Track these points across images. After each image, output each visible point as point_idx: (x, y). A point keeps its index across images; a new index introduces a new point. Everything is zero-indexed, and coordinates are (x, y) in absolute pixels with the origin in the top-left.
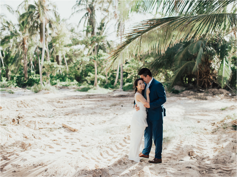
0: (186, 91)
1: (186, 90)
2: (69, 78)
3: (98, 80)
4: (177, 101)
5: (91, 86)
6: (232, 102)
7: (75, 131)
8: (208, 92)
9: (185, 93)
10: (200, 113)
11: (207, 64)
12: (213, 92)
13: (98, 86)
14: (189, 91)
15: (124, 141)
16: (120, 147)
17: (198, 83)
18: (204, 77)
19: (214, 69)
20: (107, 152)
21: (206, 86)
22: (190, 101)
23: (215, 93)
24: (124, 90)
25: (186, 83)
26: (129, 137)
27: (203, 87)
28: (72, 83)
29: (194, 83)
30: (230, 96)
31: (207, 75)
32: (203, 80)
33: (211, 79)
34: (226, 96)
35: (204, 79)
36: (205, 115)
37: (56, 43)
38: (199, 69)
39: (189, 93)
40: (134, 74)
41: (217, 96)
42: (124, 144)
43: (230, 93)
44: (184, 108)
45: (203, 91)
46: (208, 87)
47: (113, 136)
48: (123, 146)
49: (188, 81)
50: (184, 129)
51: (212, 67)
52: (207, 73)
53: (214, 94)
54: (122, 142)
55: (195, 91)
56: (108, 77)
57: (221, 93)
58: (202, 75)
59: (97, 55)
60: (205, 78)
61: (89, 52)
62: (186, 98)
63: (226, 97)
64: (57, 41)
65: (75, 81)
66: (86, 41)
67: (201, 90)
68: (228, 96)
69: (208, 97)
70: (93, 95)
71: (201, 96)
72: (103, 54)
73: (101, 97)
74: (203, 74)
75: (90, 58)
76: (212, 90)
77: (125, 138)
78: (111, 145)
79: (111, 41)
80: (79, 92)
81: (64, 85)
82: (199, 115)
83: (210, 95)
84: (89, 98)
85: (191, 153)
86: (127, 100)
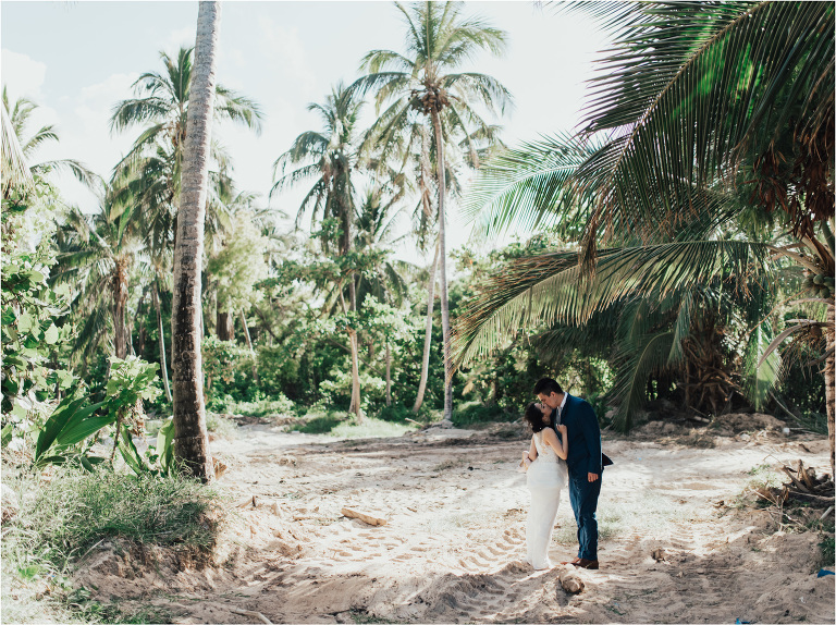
0: (653, 423)
1: (650, 419)
2: (261, 390)
3: (362, 392)
4: (626, 453)
5: (339, 415)
6: (787, 452)
7: (378, 524)
8: (717, 426)
9: (648, 430)
10: (689, 482)
11: (712, 337)
12: (733, 425)
13: (362, 413)
14: (660, 423)
15: (506, 539)
16: (499, 550)
17: (687, 398)
18: (707, 376)
19: (733, 354)
20: (474, 561)
21: (714, 405)
22: (663, 453)
23: (741, 426)
24: (458, 425)
25: (653, 396)
26: (515, 531)
27: (705, 410)
28: (274, 405)
29: (677, 397)
30: (786, 436)
31: (713, 370)
32: (702, 386)
33: (727, 384)
34: (774, 434)
35: (707, 385)
36: (701, 487)
37: (221, 275)
38: (688, 355)
39: (662, 427)
40: (484, 374)
41: (745, 437)
42: (507, 544)
43: (787, 426)
44: (647, 471)
45: (706, 420)
46: (718, 409)
47: (474, 533)
48: (506, 549)
49: (659, 390)
50: (644, 517)
51: (726, 347)
52: (714, 365)
53: (737, 430)
54: (501, 541)
55: (681, 423)
56: (392, 383)
57: (760, 427)
58: (700, 373)
59: (360, 313)
60: (708, 381)
61: (327, 299)
62: (652, 444)
63: (773, 438)
64: (226, 268)
65: (282, 397)
66: (325, 270)
67: (699, 418)
68: (778, 436)
69: (719, 440)
70: (364, 443)
71: (697, 436)
72: (379, 307)
73: (391, 447)
74: (702, 370)
75: (337, 323)
76: (731, 418)
77: (507, 533)
78: (478, 547)
79: (402, 263)
80: (303, 434)
81: (250, 411)
82: (685, 487)
83: (724, 432)
84: (356, 450)
85: (657, 554)
86: (477, 453)
